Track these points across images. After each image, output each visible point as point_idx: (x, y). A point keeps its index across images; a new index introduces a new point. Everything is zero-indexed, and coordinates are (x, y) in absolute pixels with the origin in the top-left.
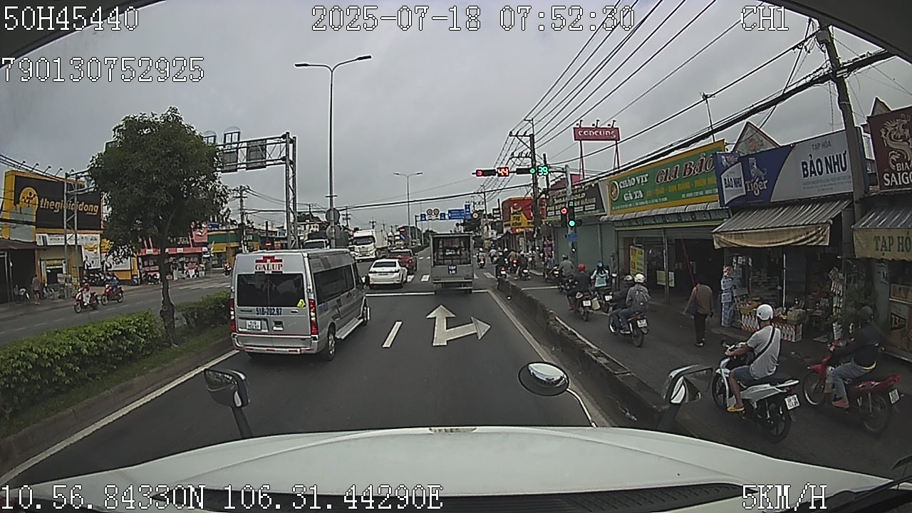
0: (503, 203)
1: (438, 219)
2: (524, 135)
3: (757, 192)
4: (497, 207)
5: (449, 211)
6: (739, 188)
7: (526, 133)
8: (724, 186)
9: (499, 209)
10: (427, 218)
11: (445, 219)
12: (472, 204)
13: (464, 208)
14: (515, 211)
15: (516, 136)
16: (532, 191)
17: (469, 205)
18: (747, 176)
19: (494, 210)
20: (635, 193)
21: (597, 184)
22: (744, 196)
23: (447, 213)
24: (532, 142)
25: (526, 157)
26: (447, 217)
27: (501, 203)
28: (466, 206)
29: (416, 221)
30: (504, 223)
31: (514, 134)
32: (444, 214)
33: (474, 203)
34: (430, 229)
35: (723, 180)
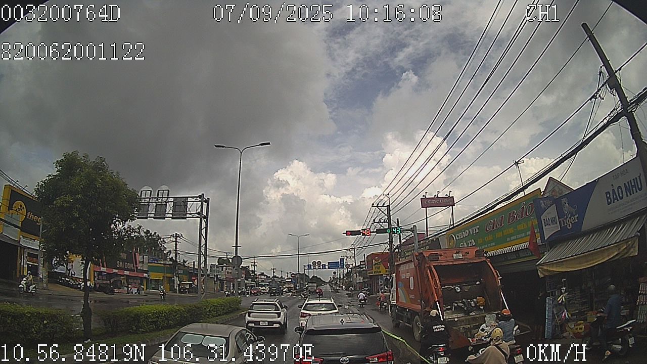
0: (367, 256)
1: (320, 268)
2: (383, 206)
3: (569, 226)
4: (363, 260)
5: (329, 263)
6: (556, 225)
7: (384, 204)
8: (544, 226)
9: (365, 261)
10: (312, 267)
11: (325, 268)
12: (346, 258)
13: (339, 261)
14: (376, 262)
15: (377, 206)
16: (389, 247)
17: (343, 259)
18: (561, 214)
19: (361, 262)
20: (469, 242)
21: (437, 239)
22: (559, 231)
23: (327, 264)
24: (389, 211)
25: (384, 222)
26: (327, 267)
27: (366, 256)
28: (341, 259)
29: (304, 270)
30: (368, 272)
31: (375, 205)
32: (325, 265)
33: (347, 257)
34: (315, 275)
35: (542, 220)
